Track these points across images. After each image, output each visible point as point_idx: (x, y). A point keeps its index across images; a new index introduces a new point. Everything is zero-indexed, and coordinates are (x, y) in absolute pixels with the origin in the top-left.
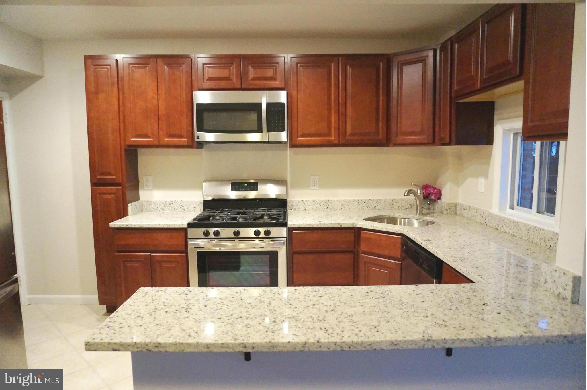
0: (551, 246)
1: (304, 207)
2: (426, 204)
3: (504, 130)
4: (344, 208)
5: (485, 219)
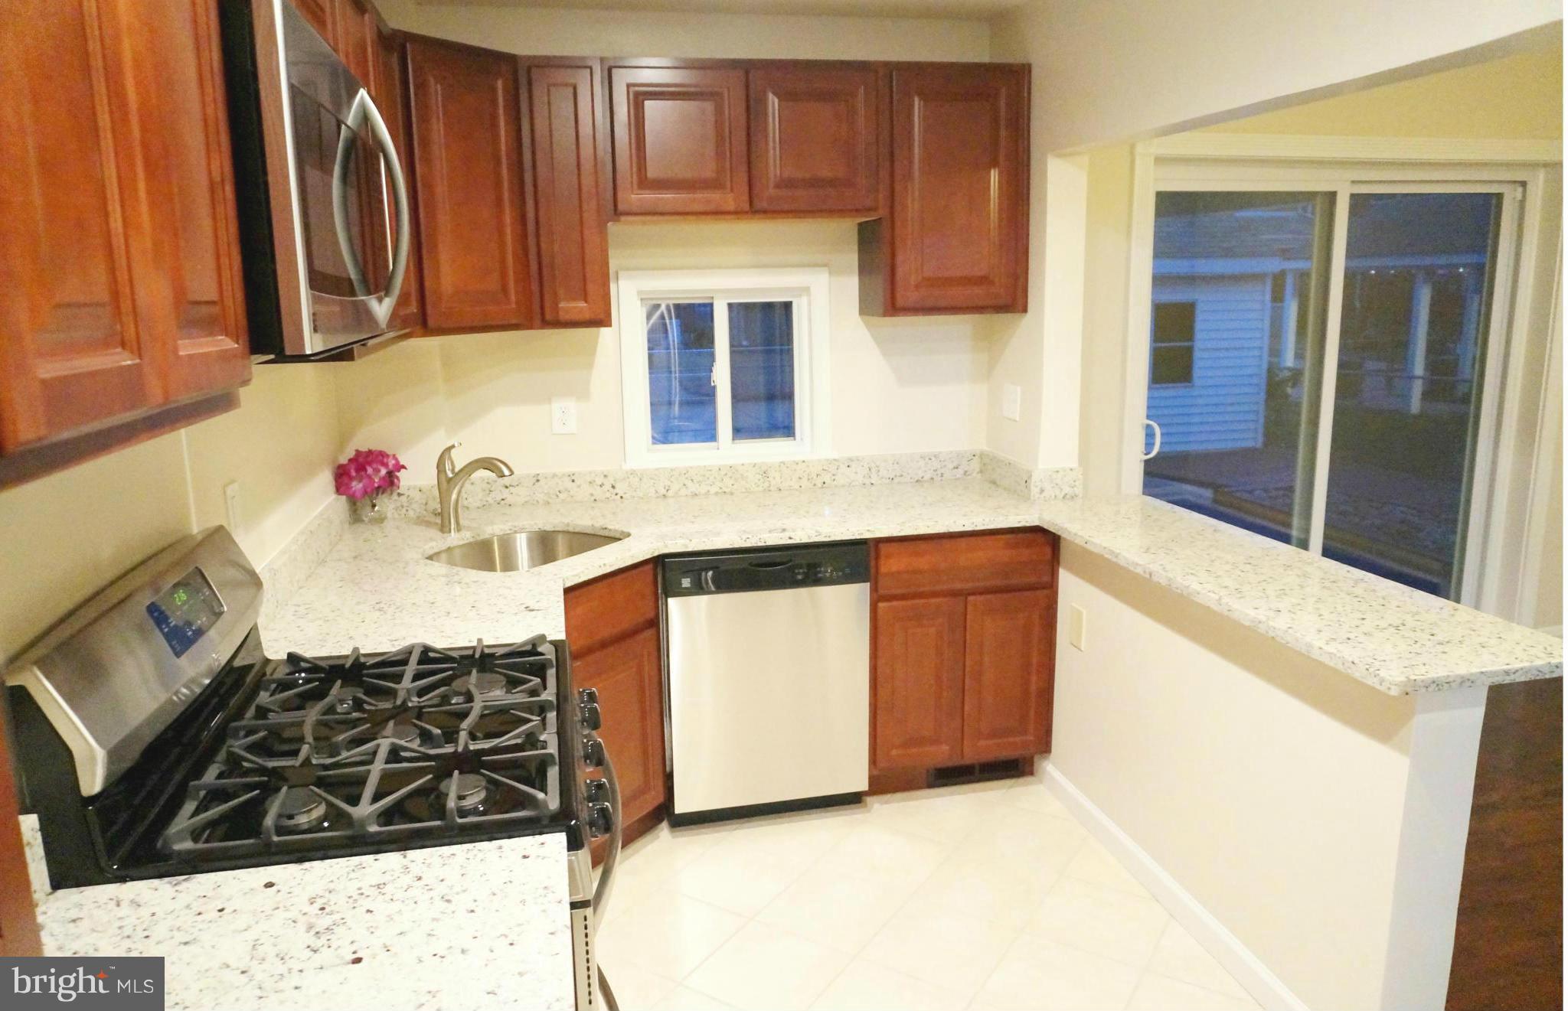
5: (613, 487)
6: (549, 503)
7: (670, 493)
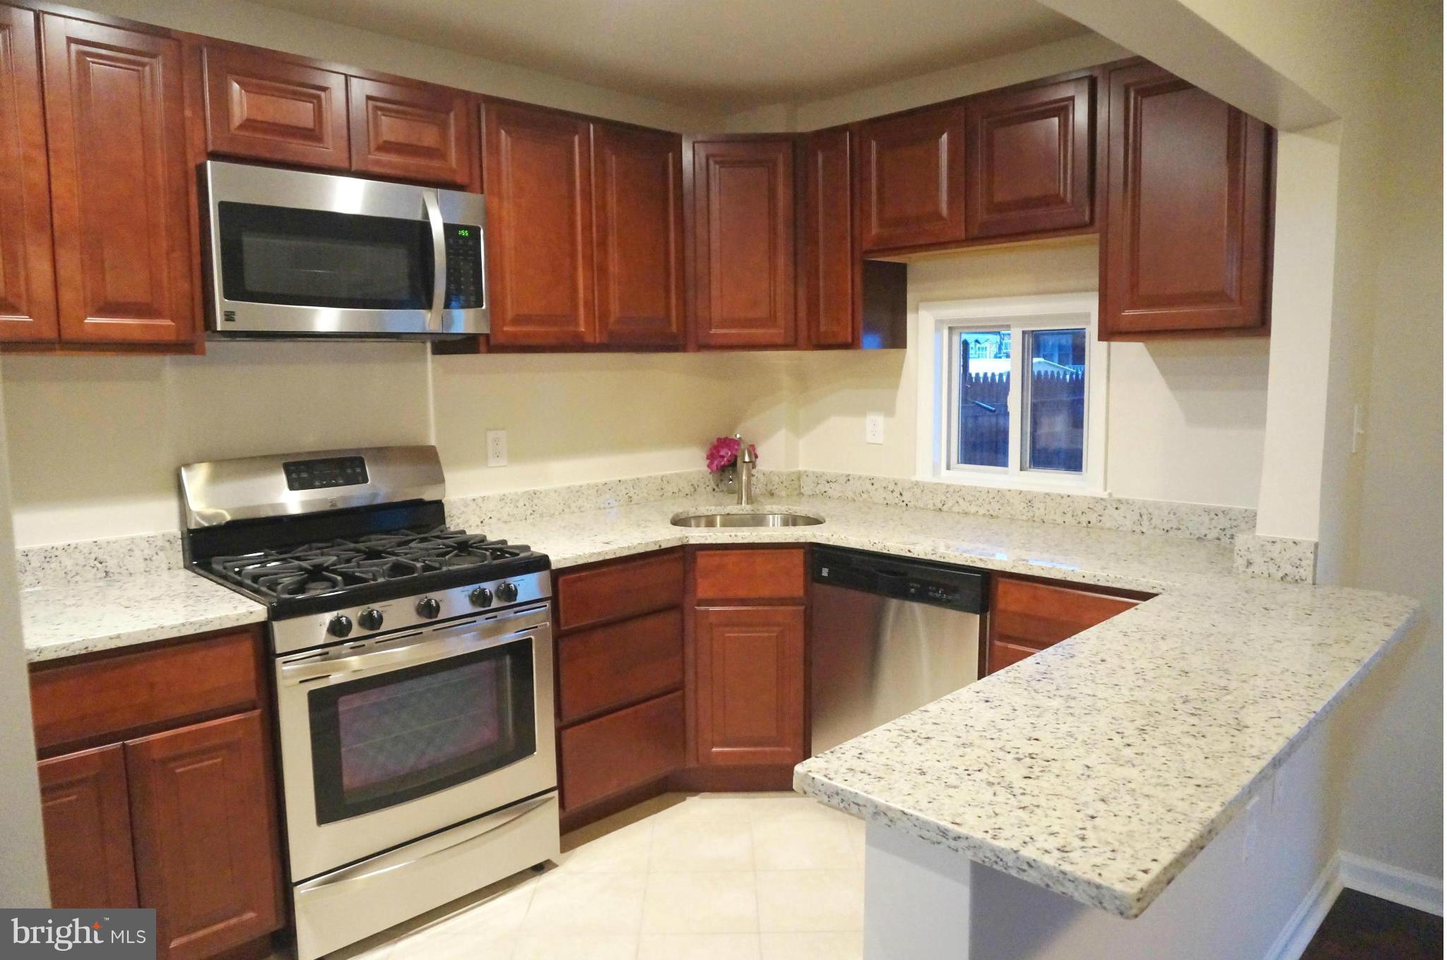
0: (1089, 522)
1: (479, 517)
2: (726, 482)
3: (936, 320)
4: (570, 508)
5: (901, 494)
6: (855, 501)
7: (945, 508)
